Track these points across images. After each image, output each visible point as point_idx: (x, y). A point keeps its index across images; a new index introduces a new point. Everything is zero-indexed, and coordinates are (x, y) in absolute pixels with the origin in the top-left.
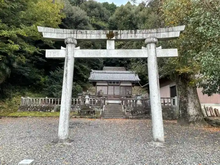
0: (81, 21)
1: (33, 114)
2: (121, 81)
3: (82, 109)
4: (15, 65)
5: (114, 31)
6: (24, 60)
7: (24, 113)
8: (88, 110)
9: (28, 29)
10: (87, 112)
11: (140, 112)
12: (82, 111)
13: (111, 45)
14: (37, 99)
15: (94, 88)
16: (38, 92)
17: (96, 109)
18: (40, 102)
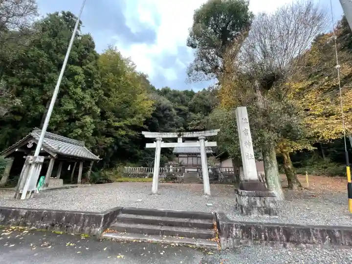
0: (167, 108)
1: (133, 179)
2: (198, 153)
3: (167, 176)
4: (121, 143)
5: (181, 133)
6: (127, 140)
7: (126, 179)
9: (131, 120)
10: (171, 178)
11: (211, 179)
13: (180, 140)
14: (135, 169)
15: (177, 158)
17: (178, 176)
18: (137, 170)
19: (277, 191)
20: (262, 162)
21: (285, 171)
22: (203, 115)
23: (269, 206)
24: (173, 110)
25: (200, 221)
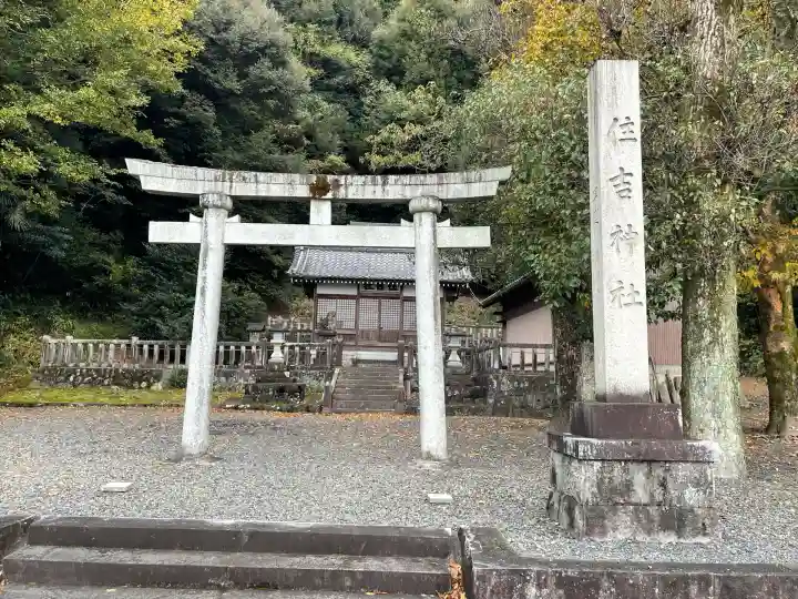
0: (262, 50)
1: (89, 396)
2: (403, 281)
3: (258, 381)
4: (17, 218)
5: (330, 178)
7: (56, 392)
8: (281, 384)
10: (277, 390)
11: (456, 392)
12: (260, 385)
13: (321, 212)
14: (100, 346)
16: (100, 316)
17: (308, 381)
18: (111, 354)
19: (722, 443)
20: (679, 323)
21: (767, 363)
22: (441, 100)
23: (680, 499)
24: (294, 62)
25: (395, 566)
